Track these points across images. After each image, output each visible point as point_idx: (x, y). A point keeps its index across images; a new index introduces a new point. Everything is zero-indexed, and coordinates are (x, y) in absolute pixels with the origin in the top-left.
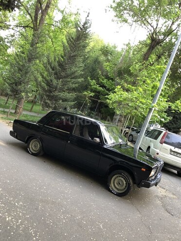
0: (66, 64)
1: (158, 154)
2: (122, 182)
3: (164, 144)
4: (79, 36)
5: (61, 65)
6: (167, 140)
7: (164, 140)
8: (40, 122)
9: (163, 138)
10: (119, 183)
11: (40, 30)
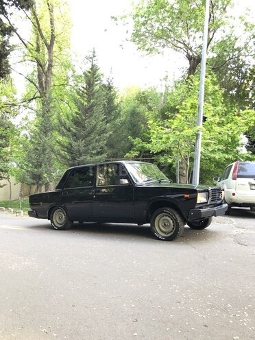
0: (84, 120)
1: (234, 194)
2: (169, 221)
3: (238, 179)
4: (90, 81)
5: (77, 123)
6: (241, 173)
7: (236, 174)
8: (57, 188)
9: (234, 172)
10: (165, 224)
11: (47, 95)
